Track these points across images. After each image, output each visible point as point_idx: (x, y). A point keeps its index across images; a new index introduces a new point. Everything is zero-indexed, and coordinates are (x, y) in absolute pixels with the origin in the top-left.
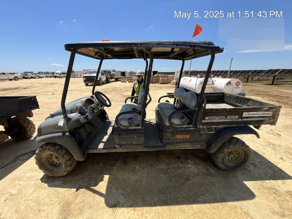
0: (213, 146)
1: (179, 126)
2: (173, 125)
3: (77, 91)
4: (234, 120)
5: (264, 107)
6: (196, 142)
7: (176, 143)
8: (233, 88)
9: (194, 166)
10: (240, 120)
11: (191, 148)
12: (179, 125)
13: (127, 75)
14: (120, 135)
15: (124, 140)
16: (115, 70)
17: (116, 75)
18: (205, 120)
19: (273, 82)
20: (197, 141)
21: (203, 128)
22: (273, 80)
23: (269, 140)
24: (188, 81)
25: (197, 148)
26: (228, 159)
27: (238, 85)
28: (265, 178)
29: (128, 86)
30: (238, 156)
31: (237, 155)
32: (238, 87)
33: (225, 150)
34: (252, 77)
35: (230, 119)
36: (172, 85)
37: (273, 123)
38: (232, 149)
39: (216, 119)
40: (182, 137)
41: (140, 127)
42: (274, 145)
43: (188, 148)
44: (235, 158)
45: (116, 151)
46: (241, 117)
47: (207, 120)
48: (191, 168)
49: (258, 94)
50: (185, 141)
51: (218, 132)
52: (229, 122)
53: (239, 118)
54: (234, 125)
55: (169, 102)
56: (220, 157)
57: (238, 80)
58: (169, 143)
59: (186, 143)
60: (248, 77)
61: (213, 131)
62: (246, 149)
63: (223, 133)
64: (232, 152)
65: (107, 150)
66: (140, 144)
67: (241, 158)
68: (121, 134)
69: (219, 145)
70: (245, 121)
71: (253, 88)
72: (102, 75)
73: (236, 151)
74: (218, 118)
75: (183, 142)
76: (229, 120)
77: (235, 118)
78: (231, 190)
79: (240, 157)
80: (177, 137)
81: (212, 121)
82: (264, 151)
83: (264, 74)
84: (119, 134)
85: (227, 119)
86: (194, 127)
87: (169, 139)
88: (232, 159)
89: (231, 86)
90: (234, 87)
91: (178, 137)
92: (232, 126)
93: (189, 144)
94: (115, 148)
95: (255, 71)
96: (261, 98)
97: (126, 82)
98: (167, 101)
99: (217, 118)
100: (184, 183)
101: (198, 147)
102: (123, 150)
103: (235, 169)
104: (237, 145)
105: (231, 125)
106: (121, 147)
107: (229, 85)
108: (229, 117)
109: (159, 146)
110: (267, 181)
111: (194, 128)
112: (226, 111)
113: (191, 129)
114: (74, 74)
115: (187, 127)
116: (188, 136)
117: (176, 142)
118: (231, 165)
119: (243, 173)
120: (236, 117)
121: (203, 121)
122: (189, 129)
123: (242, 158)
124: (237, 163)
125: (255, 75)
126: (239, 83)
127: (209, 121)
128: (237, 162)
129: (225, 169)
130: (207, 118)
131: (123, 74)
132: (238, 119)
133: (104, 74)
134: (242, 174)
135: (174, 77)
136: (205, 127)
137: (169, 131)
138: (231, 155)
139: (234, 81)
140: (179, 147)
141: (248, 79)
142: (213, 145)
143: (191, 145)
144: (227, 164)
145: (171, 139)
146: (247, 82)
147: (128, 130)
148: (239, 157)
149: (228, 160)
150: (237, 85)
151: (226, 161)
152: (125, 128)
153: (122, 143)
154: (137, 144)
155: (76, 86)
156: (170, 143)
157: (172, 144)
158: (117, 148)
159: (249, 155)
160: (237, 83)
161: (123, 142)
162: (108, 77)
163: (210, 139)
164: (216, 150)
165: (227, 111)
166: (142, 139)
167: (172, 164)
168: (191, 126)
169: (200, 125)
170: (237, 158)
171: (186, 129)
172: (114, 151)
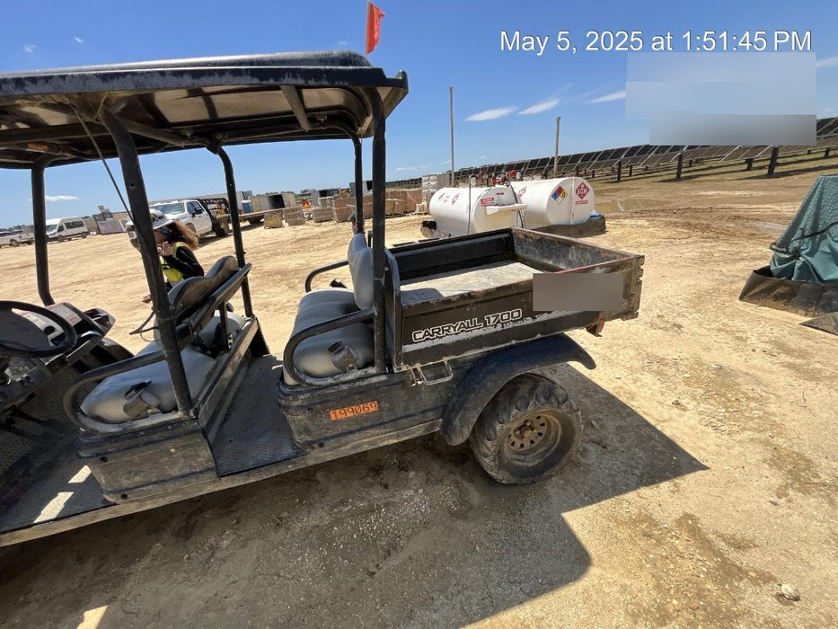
0: (457, 422)
1: (330, 381)
2: (309, 380)
3: (104, 281)
4: (510, 326)
5: (594, 268)
6: (404, 420)
7: (333, 437)
8: (571, 203)
9: (421, 491)
10: (529, 321)
11: (396, 441)
12: (332, 375)
13: (290, 202)
14: (104, 460)
15: (130, 472)
16: (251, 192)
17: (254, 208)
18: (412, 343)
19: (678, 174)
20: (408, 413)
21: (415, 370)
22: (680, 167)
23: (649, 350)
24: (450, 200)
25: (414, 436)
26: (522, 446)
27: (584, 195)
28: (627, 485)
29: (285, 239)
30: (549, 432)
31: (545, 428)
32: (585, 199)
33: (498, 427)
34: (631, 167)
35: (495, 326)
36: (417, 217)
37: (629, 313)
38: (516, 419)
39: (452, 334)
40: (350, 415)
41: (178, 415)
42: (661, 361)
43: (386, 443)
44: (540, 438)
45: (115, 516)
46: (529, 312)
47: (421, 340)
48: (412, 498)
49: (641, 212)
50: (365, 425)
51: (469, 371)
52: (493, 333)
53: (525, 316)
54: (514, 342)
55: (341, 285)
56: (487, 451)
57: (581, 180)
58: (310, 444)
59: (371, 431)
60: (619, 169)
61: (448, 375)
62: (560, 411)
63: (482, 375)
64: (528, 424)
65: (74, 519)
66: (201, 472)
67: (557, 435)
68: (106, 453)
69: (473, 417)
70: (544, 323)
71: (632, 196)
72: (193, 216)
73: (539, 417)
74: (455, 328)
75: (359, 430)
76: (492, 330)
77: (510, 318)
78: (519, 558)
79: (553, 434)
80: (333, 418)
81: (437, 342)
82: (633, 388)
83: (656, 153)
84: (98, 455)
85: (485, 325)
86: (385, 374)
87: (307, 431)
88: (532, 442)
89: (566, 198)
90: (574, 203)
91: (337, 415)
92: (508, 344)
93: (383, 431)
94: (108, 505)
95: (634, 150)
96: (647, 220)
97: (280, 226)
98: (334, 284)
99: (452, 329)
100: (375, 570)
101: (417, 431)
102: (142, 506)
103: (543, 473)
104: (531, 402)
105: (504, 343)
106: (124, 497)
107: (560, 198)
108: (492, 319)
109: (279, 459)
110: (631, 496)
111: (383, 378)
112: (472, 301)
113: (374, 380)
114: (110, 223)
115: (359, 379)
116: (372, 407)
117: (336, 433)
118: (530, 465)
119: (567, 482)
120: (516, 314)
121: (408, 348)
122: (365, 383)
123: (559, 436)
124: (548, 455)
125: (635, 161)
126: (585, 187)
127: (429, 344)
128: (546, 451)
129: (512, 482)
130: (418, 336)
131: (277, 201)
132: (522, 319)
133: (199, 212)
134: (563, 488)
135: (420, 192)
136: (418, 366)
137: (296, 403)
138: (528, 434)
139: (571, 183)
140: (354, 448)
141: (619, 173)
142: (457, 420)
143: (390, 432)
144: (517, 463)
145: (313, 428)
146: (619, 180)
147: (135, 433)
148: (550, 434)
149: (522, 449)
150: (580, 195)
151: (514, 457)
152: (121, 429)
153: (125, 483)
154: (188, 475)
155: (108, 263)
156: (313, 442)
157: (321, 445)
158: (115, 504)
159: (575, 425)
160: (580, 187)
161: (128, 479)
162: (218, 216)
163: (449, 399)
164: (467, 433)
165: (477, 300)
166: (205, 453)
167: (350, 500)
168: (372, 370)
169: (398, 363)
170: (546, 438)
171: (358, 384)
172: (104, 515)
